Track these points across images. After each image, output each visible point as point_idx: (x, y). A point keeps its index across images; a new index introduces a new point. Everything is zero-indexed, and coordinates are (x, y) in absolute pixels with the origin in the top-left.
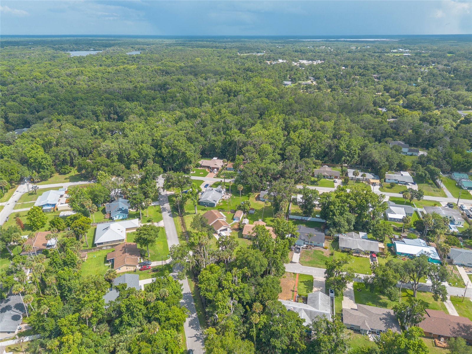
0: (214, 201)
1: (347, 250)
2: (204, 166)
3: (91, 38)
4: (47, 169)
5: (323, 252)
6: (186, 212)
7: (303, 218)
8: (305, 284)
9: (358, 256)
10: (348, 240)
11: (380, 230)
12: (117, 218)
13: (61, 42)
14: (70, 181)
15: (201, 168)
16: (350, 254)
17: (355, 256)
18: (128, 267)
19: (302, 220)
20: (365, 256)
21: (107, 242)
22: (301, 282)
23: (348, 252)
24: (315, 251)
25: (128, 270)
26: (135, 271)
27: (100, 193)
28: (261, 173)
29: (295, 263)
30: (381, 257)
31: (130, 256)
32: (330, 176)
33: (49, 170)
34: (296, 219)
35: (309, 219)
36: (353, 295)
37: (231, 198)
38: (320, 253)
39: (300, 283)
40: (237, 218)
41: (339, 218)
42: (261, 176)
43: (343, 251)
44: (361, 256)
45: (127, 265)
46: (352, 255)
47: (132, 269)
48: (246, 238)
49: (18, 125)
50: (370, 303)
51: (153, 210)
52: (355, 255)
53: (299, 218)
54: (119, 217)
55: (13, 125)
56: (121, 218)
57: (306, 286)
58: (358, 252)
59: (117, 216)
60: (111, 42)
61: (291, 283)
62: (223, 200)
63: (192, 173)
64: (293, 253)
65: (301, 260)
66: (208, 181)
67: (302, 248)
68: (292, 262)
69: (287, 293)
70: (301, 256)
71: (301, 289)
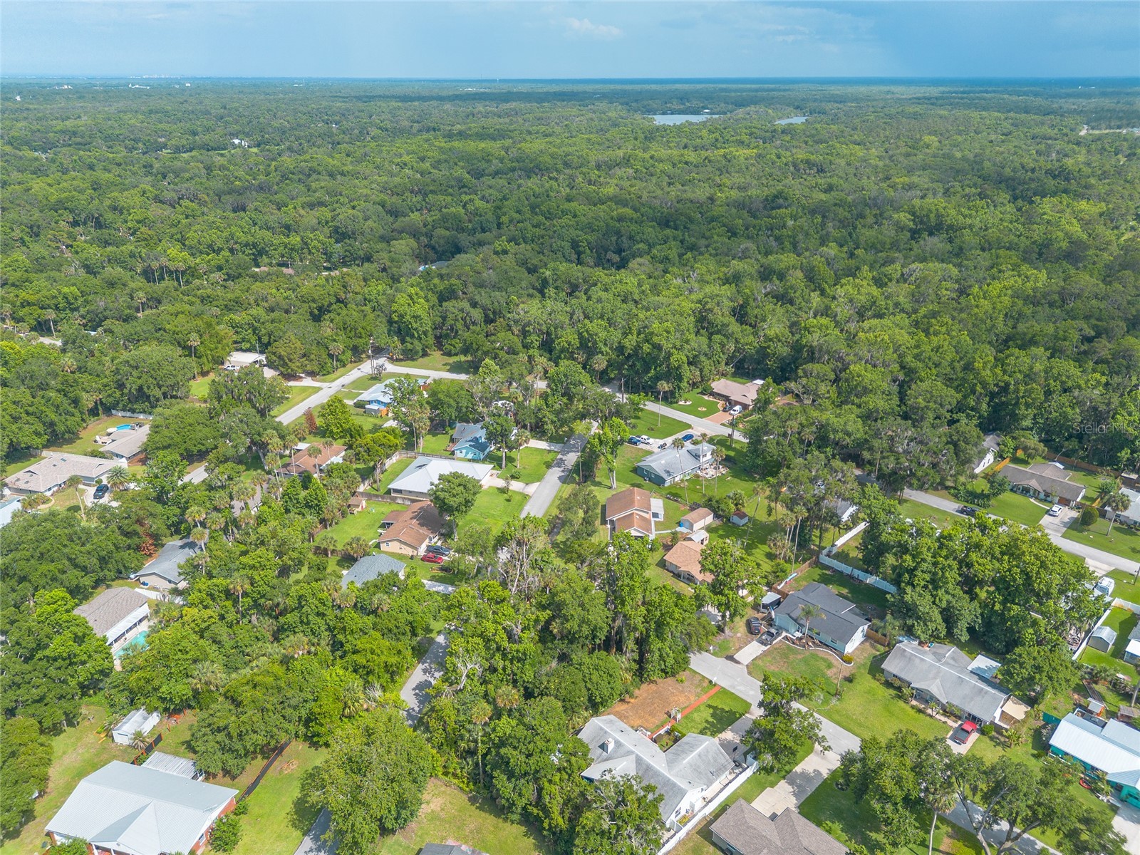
0: (668, 472)
1: (897, 683)
2: (718, 394)
3: (724, 86)
4: (420, 339)
5: (830, 666)
6: (597, 479)
7: (857, 573)
8: (713, 715)
9: (920, 711)
10: (917, 661)
11: (1021, 665)
12: (462, 456)
13: (653, 95)
14: (449, 371)
15: (711, 399)
16: (900, 697)
17: (913, 707)
18: (403, 546)
19: (851, 577)
20: (944, 719)
21: (410, 492)
22: (710, 706)
23: (899, 689)
24: (814, 656)
25: (403, 552)
26: (412, 558)
27: (447, 399)
28: (809, 435)
29: (737, 662)
30: (992, 739)
31: (418, 528)
32: (1047, 495)
33: (423, 342)
34: (835, 571)
35: (871, 580)
36: (810, 790)
37: (721, 479)
38: (822, 666)
39: (702, 708)
40: (687, 524)
41: (920, 595)
42: (810, 442)
43: (888, 684)
44: (929, 711)
45: (400, 541)
46: (906, 702)
47: (408, 551)
48: (671, 572)
49: (444, 252)
50: (837, 827)
51: (539, 457)
52: (914, 703)
53: (847, 569)
54: (467, 453)
55: (436, 252)
56: (470, 456)
57: (711, 719)
58: (925, 698)
59: (464, 451)
60: (759, 94)
61: (682, 699)
62: (698, 476)
63: (681, 403)
64: (753, 640)
65: (756, 662)
66: (699, 428)
67: (786, 638)
68: (730, 658)
69: (651, 714)
70: (765, 654)
71: (693, 720)
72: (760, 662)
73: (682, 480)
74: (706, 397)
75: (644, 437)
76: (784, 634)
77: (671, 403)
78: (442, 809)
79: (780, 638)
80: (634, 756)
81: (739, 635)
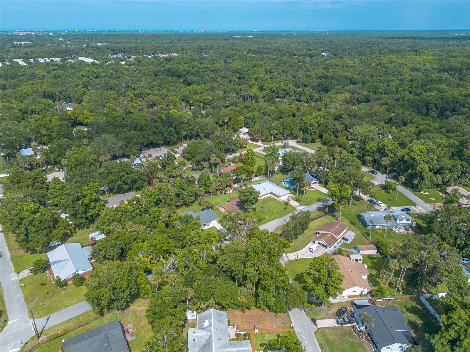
0: (372, 221)
4: (311, 135)
8: (275, 340)
12: (284, 185)
15: (444, 195)
22: (278, 335)
24: (360, 344)
29: (315, 324)
31: (235, 206)
34: (425, 308)
37: (404, 236)
39: (274, 334)
40: (359, 249)
45: (224, 209)
51: (318, 196)
54: (286, 184)
56: (287, 186)
57: (272, 342)
59: (285, 183)
61: (268, 325)
62: (391, 230)
63: (422, 192)
64: (334, 318)
65: (325, 329)
66: (420, 208)
67: (353, 327)
68: (314, 321)
69: (248, 323)
70: (334, 328)
71: (263, 337)
72: (327, 331)
73: (380, 229)
74: (441, 194)
75: (380, 202)
76: (355, 324)
77: (416, 191)
78: (140, 312)
79: (350, 325)
80: (210, 333)
81: (330, 312)
